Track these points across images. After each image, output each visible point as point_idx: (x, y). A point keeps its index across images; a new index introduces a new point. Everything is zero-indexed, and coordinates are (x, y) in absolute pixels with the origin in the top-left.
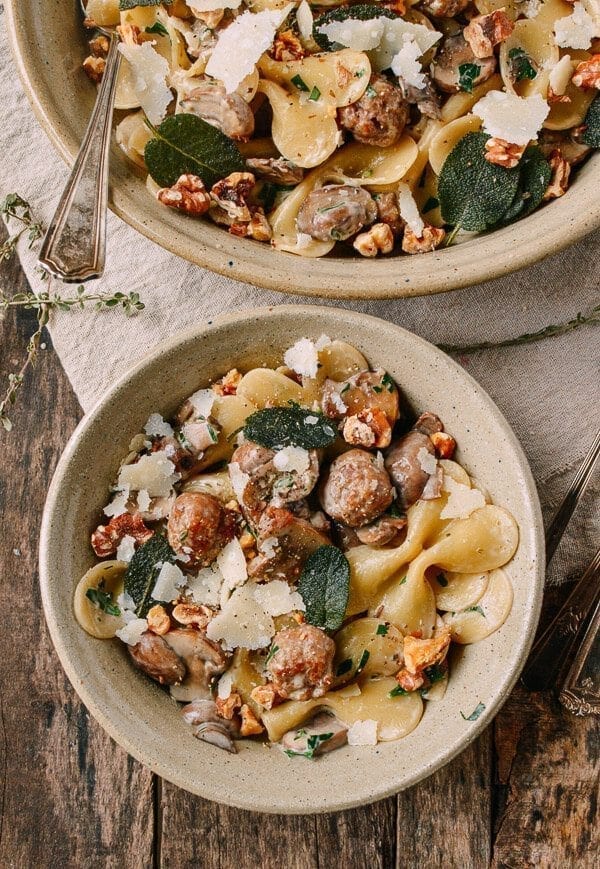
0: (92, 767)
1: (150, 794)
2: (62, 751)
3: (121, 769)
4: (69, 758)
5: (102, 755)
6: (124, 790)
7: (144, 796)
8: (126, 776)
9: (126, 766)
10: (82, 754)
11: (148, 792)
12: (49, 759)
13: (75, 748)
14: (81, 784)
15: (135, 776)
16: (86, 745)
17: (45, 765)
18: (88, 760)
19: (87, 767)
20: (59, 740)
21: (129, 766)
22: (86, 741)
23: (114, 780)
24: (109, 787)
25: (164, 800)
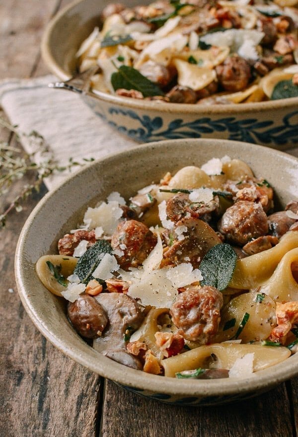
0: (48, 410)
1: (93, 426)
2: (26, 400)
3: (71, 410)
4: (31, 404)
5: (57, 402)
6: (72, 424)
7: (88, 427)
8: (74, 414)
9: (75, 408)
10: (41, 402)
11: (91, 425)
12: (15, 406)
13: (37, 398)
14: (37, 422)
15: (82, 414)
16: (44, 396)
17: (11, 411)
18: (45, 405)
19: (44, 410)
20: (25, 393)
21: (77, 408)
22: (46, 393)
23: (65, 418)
24: (60, 422)
25: (104, 427)
